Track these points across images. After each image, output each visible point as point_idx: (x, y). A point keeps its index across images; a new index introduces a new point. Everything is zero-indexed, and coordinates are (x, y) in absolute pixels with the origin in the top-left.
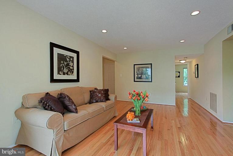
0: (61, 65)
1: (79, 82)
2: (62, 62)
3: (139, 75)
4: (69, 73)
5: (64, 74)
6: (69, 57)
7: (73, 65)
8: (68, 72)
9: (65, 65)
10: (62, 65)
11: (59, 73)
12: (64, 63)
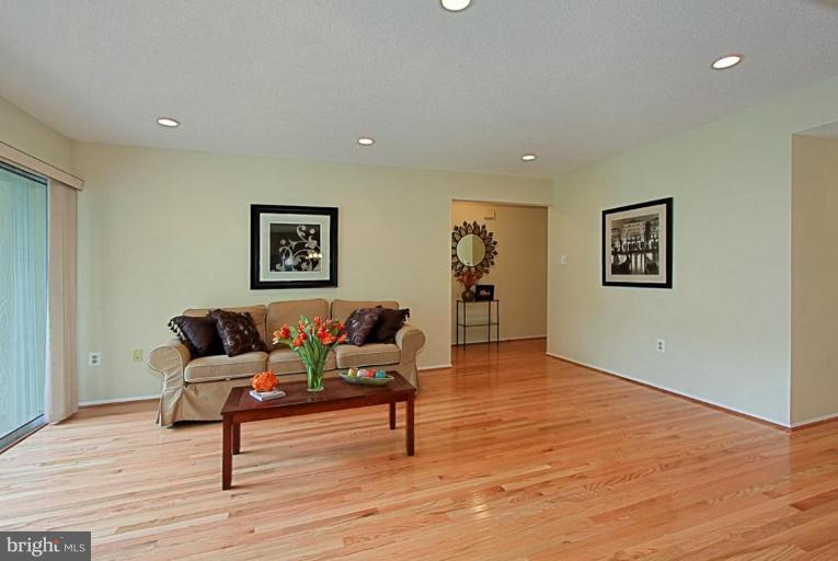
0: (281, 250)
1: (336, 286)
2: (284, 242)
3: (619, 256)
4: (304, 265)
5: (288, 269)
6: (304, 228)
7: (319, 244)
8: (300, 264)
9: (291, 248)
10: (284, 250)
11: (273, 268)
12: (287, 244)
